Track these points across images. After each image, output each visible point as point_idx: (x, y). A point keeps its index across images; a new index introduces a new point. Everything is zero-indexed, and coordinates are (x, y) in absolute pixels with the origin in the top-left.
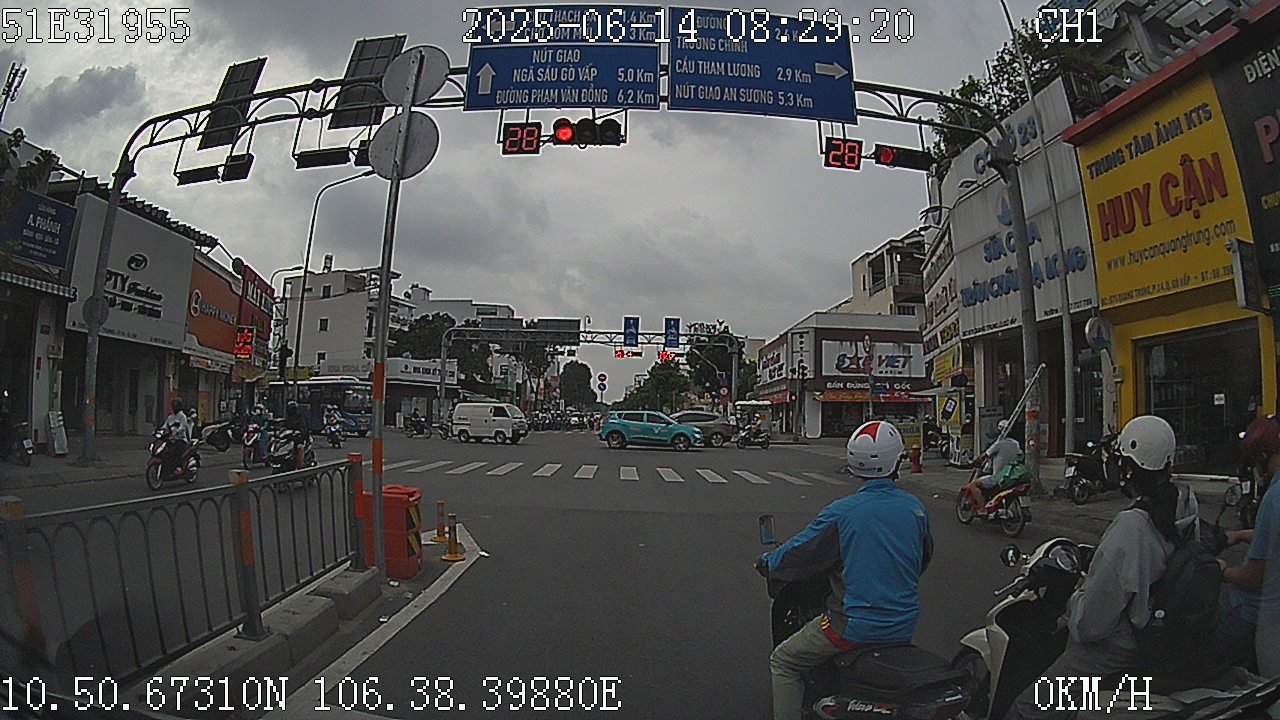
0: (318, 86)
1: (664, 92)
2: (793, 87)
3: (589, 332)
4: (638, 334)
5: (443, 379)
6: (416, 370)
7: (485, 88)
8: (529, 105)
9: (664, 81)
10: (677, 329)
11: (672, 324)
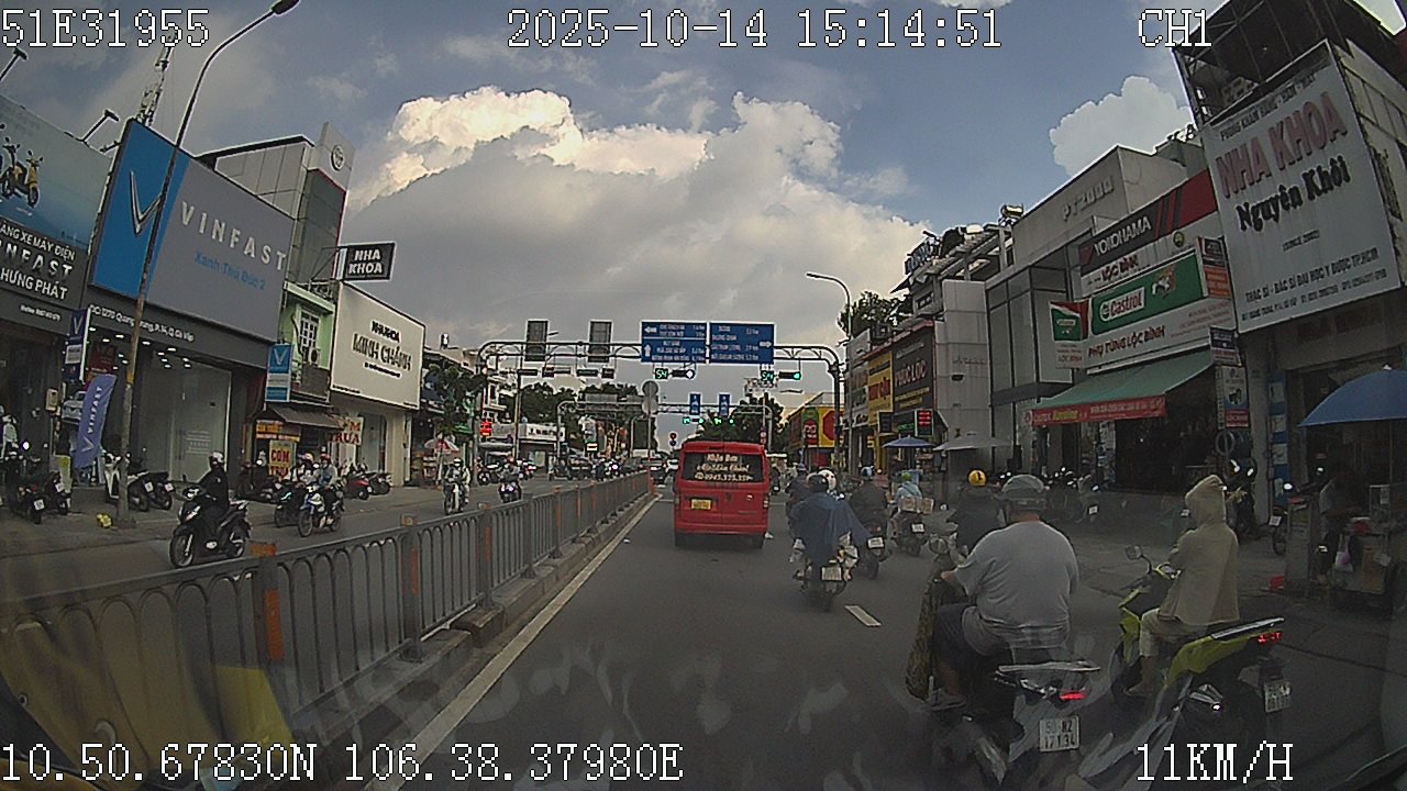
0: (581, 344)
1: (707, 355)
2: (752, 352)
3: (665, 405)
4: (700, 406)
5: (558, 438)
6: (538, 432)
7: (648, 354)
8: (663, 361)
9: (708, 351)
10: (728, 402)
11: (724, 398)
